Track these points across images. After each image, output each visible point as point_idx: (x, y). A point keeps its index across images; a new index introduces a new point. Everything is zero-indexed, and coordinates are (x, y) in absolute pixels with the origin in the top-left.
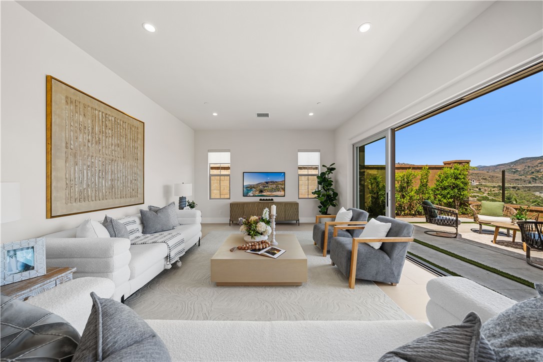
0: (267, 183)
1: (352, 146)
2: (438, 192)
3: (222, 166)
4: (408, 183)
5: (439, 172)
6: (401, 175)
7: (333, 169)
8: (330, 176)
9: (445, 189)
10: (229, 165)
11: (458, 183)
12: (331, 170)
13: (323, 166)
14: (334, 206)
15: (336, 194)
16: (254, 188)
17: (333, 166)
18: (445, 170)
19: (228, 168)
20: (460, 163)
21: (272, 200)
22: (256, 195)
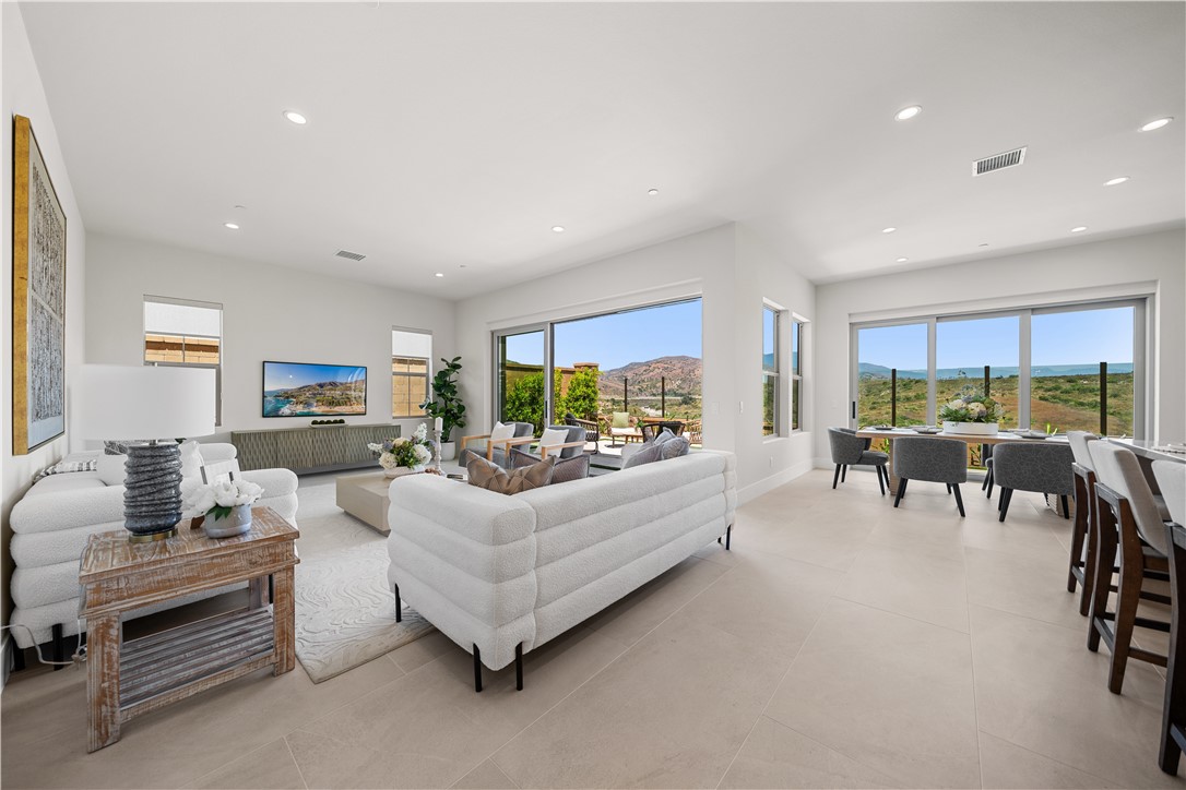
0: (321, 386)
1: (490, 334)
2: (571, 404)
3: (193, 340)
4: (539, 391)
5: (572, 376)
6: (531, 379)
7: (459, 367)
8: (453, 377)
9: (577, 400)
10: (214, 342)
11: (590, 392)
12: (455, 367)
13: (443, 360)
14: (461, 425)
15: (462, 408)
16: (293, 396)
17: (456, 362)
18: (578, 374)
19: (214, 349)
20: (590, 367)
21: (342, 422)
22: (298, 412)
